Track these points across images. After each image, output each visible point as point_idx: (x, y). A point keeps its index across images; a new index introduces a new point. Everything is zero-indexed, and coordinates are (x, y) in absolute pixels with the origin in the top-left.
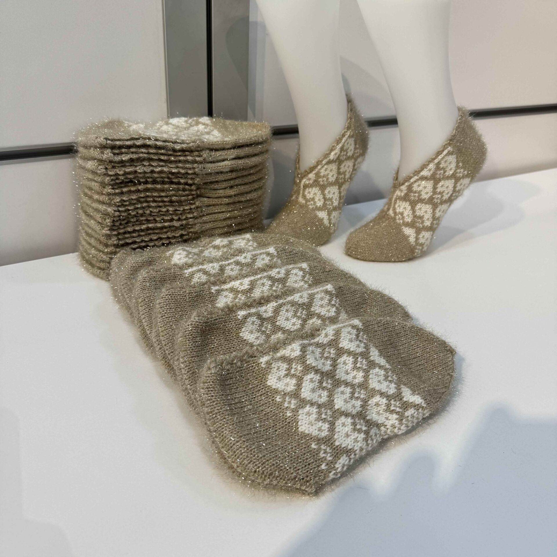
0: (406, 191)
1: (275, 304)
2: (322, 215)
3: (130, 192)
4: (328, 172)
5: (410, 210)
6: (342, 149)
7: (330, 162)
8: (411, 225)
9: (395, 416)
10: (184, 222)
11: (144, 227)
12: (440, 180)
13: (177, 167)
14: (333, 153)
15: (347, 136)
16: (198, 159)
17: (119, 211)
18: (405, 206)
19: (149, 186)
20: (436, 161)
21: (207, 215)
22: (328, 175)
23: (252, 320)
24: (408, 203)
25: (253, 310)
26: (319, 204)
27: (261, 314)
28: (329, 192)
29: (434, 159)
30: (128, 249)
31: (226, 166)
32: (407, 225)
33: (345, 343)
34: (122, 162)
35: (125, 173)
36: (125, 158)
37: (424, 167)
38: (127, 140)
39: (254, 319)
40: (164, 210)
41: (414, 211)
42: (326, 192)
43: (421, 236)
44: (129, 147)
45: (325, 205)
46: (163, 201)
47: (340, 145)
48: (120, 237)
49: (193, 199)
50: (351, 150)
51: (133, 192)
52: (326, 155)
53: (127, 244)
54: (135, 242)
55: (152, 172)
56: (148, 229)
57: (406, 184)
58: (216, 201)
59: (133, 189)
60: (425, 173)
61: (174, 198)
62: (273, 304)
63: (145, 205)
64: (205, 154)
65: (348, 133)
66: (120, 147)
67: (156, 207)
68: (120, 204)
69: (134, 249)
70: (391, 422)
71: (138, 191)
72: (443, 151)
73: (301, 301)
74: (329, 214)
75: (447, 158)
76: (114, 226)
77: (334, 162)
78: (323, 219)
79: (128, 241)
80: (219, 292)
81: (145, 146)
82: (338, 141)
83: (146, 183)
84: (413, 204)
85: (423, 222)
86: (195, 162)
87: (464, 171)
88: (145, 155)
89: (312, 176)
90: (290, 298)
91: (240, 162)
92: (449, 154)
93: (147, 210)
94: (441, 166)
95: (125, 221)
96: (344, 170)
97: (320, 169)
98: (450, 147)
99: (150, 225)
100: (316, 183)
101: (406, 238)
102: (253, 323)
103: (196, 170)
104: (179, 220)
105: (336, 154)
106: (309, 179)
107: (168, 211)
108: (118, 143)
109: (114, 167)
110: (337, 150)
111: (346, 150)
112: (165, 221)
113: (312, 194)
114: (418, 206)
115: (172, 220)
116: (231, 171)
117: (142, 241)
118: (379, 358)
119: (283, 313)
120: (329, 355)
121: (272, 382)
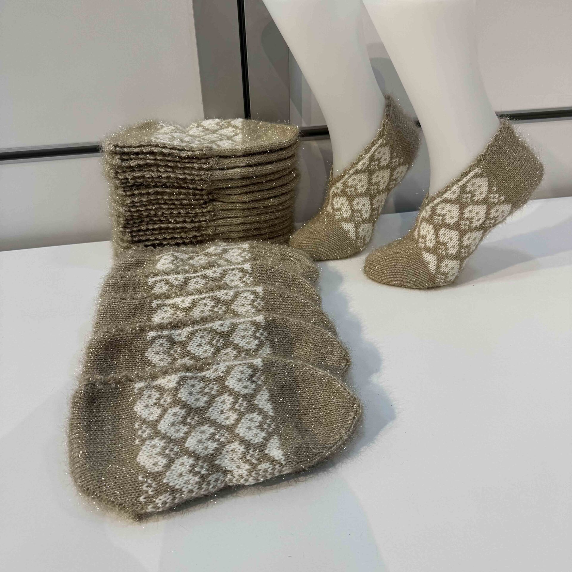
0: (430, 213)
1: (191, 329)
2: (349, 227)
3: (141, 195)
4: (356, 182)
5: (433, 234)
6: (372, 159)
7: (357, 172)
8: (433, 251)
9: (247, 466)
10: (197, 225)
11: (156, 227)
12: (467, 205)
13: (184, 173)
14: (360, 163)
15: (377, 145)
16: (204, 166)
17: (130, 211)
18: (429, 229)
19: (159, 190)
20: (461, 183)
21: (222, 219)
22: (356, 185)
23: (161, 342)
24: (431, 226)
25: (165, 332)
26: (347, 215)
27: (173, 337)
28: (358, 204)
29: (459, 181)
30: (141, 245)
31: (235, 173)
32: (428, 250)
33: (232, 383)
34: (130, 167)
35: (134, 178)
36: (133, 163)
37: (447, 189)
38: (136, 147)
39: (164, 341)
40: (175, 212)
41: (437, 237)
42: (355, 203)
43: (443, 264)
44: (137, 154)
45: (352, 216)
46: (174, 204)
47: (369, 155)
48: (134, 234)
49: (205, 203)
50: (385, 160)
51: (144, 194)
52: (354, 165)
53: (141, 241)
54: (148, 240)
55: (160, 177)
56: (160, 229)
57: (431, 205)
58: (230, 206)
59: (144, 192)
60: (448, 195)
61: (185, 202)
62: (189, 329)
63: (157, 206)
64: (212, 162)
65: (380, 142)
66: (129, 154)
67: (168, 209)
68: (131, 205)
69: (146, 246)
70: (240, 472)
71: (148, 194)
72: (469, 172)
73: (220, 329)
74: (357, 227)
75: (474, 181)
76: (128, 224)
77: (362, 172)
78: (348, 231)
79: (142, 238)
80: (159, 307)
81: (151, 153)
82: (367, 150)
83: (156, 186)
84: (437, 229)
85: (447, 249)
86: (201, 169)
87: (499, 196)
88: (152, 162)
89: (339, 185)
90: (209, 325)
91: (251, 169)
92: (476, 176)
93: (159, 211)
94: (468, 189)
95: (139, 220)
96: (377, 181)
97: (347, 179)
98: (477, 169)
99: (163, 226)
100: (344, 193)
101: (425, 265)
102: (161, 345)
103: (203, 177)
104: (192, 222)
105: (364, 164)
106: (338, 188)
107: (180, 213)
108: (126, 150)
109: (124, 172)
110: (366, 160)
111: (379, 160)
112: (178, 223)
113: (339, 204)
114: (442, 231)
115: (185, 222)
116: (243, 178)
117: (156, 239)
118: (266, 403)
119: (197, 339)
120: (209, 391)
121: (139, 408)
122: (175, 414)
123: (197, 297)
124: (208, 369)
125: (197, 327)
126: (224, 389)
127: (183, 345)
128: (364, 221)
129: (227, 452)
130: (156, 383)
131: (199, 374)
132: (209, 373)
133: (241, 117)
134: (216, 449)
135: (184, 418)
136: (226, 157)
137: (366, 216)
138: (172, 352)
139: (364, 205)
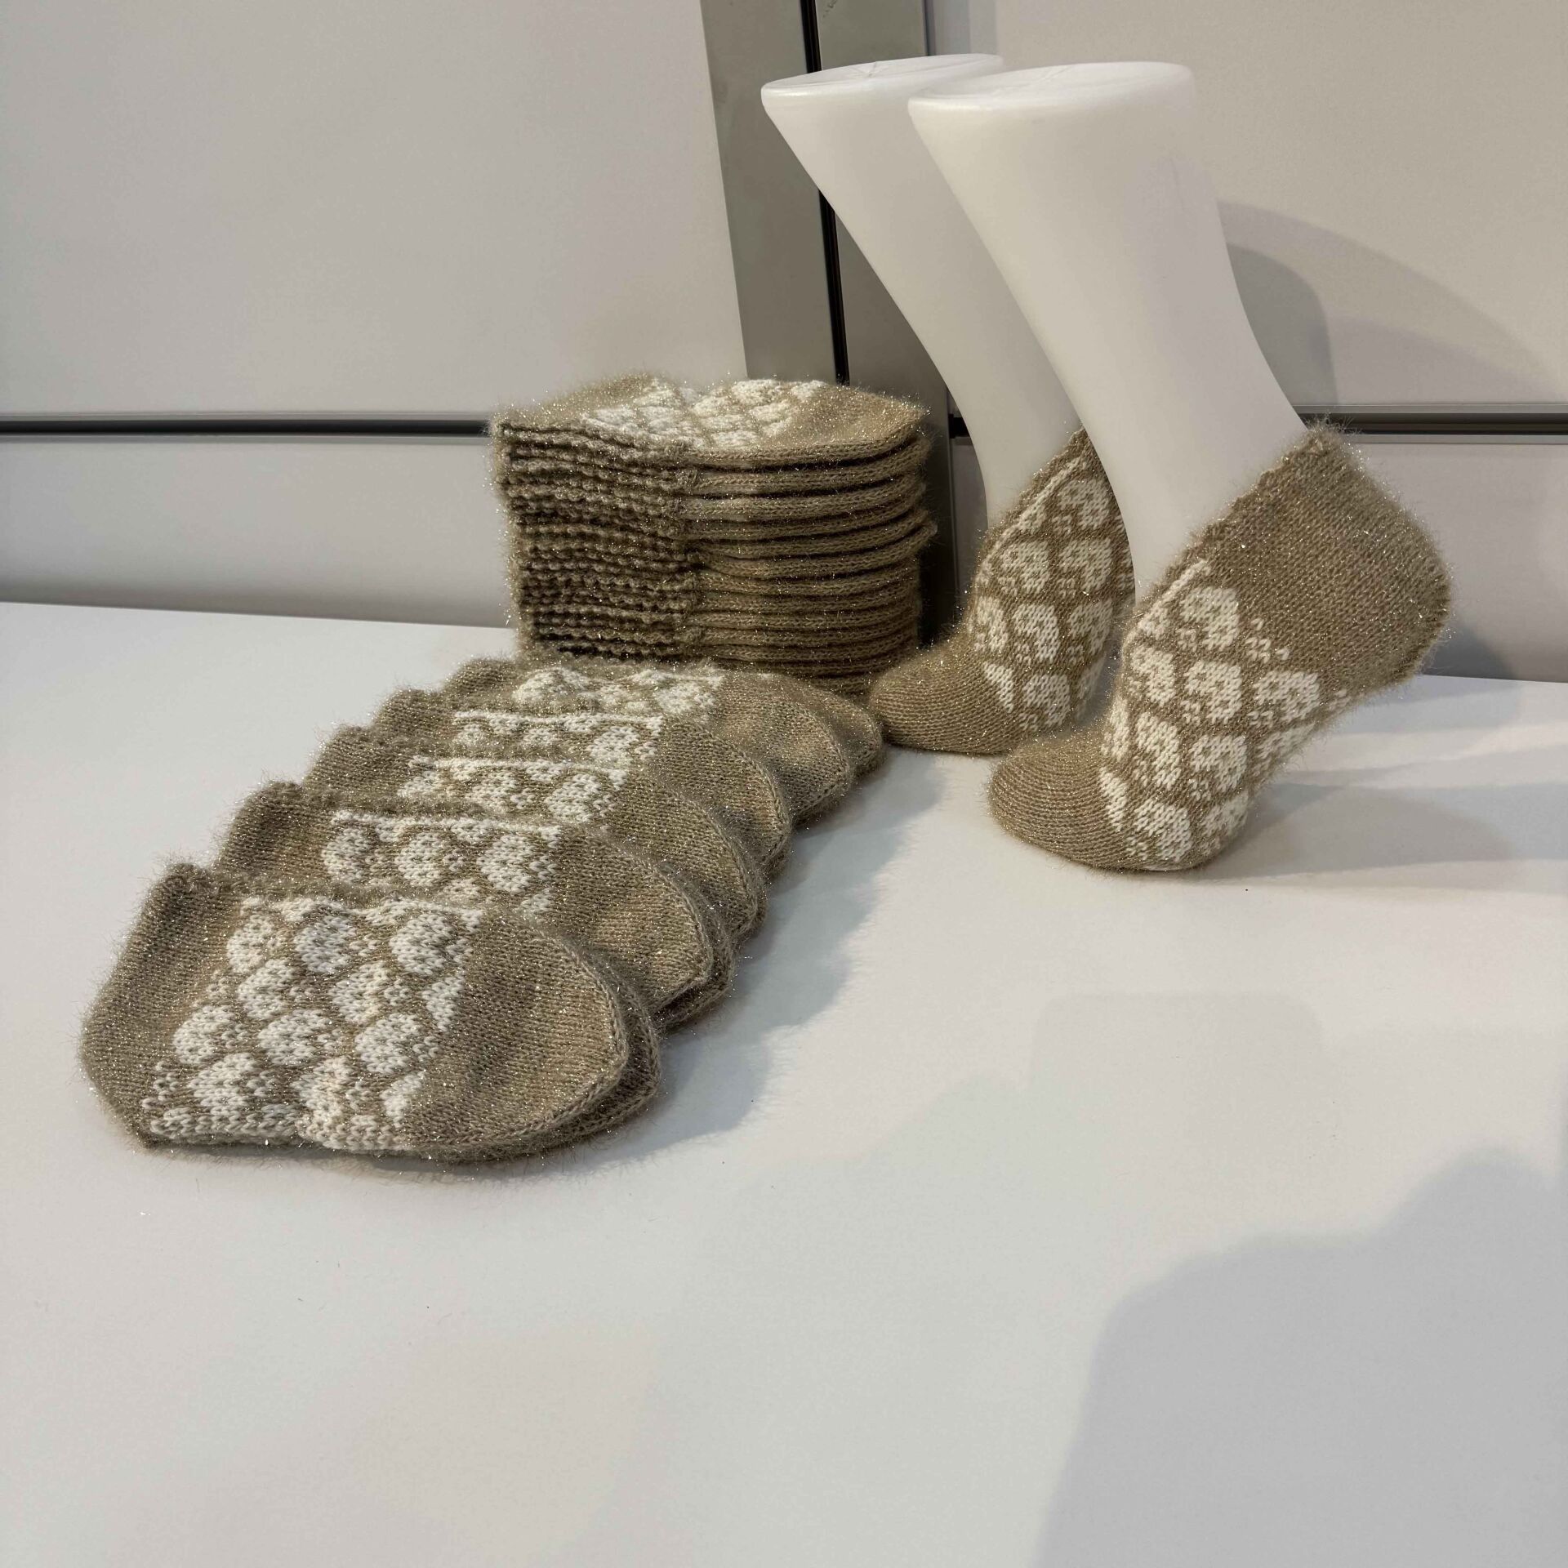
1: (414, 823)
2: (999, 676)
3: (553, 536)
4: (1019, 562)
5: (1127, 725)
6: (1051, 505)
7: (1018, 538)
8: (1122, 769)
9: (338, 1111)
10: (662, 618)
11: (583, 610)
12: (1191, 657)
13: (629, 498)
15: (1064, 473)
16: (666, 487)
17: (529, 569)
19: (586, 529)
20: (1169, 596)
21: (717, 611)
22: (1020, 571)
23: (353, 835)
24: (1125, 703)
25: (367, 818)
26: (998, 644)
27: (377, 830)
28: (1025, 619)
29: (1165, 589)
30: (553, 645)
31: (731, 509)
32: (1112, 764)
34: (525, 474)
35: (537, 499)
36: (533, 466)
37: (1146, 607)
38: (541, 432)
39: (356, 834)
40: (619, 582)
41: (1133, 732)
42: (1017, 616)
44: (541, 446)
45: (1010, 649)
46: (615, 565)
47: (1041, 497)
48: (541, 620)
49: (681, 570)
50: (1093, 513)
51: (557, 535)
52: (1011, 518)
53: (554, 637)
54: (569, 637)
55: (582, 501)
56: (591, 616)
58: (734, 586)
59: (556, 530)
60: (1145, 625)
61: (638, 563)
62: (410, 821)
63: (583, 565)
64: (682, 479)
65: (1071, 465)
66: (526, 444)
67: (608, 574)
68: (533, 555)
69: (563, 650)
71: (566, 535)
72: (1183, 568)
74: (1019, 680)
75: (1198, 593)
76: (530, 595)
77: (1032, 539)
78: (996, 686)
79: (558, 632)
80: (421, 769)
81: (566, 447)
83: (580, 521)
84: (1133, 711)
86: (658, 491)
87: (1274, 647)
88: (568, 466)
89: (986, 565)
90: (446, 823)
91: (766, 503)
92: (1200, 581)
93: (589, 577)
94: (1186, 615)
95: (553, 592)
96: (1076, 566)
97: (1000, 552)
98: (1202, 561)
99: (596, 610)
100: (994, 588)
102: (351, 841)
103: (663, 510)
104: (655, 609)
105: (1033, 518)
106: (985, 573)
107: (627, 586)
108: (522, 436)
109: (520, 483)
110: (1037, 509)
111: (1074, 512)
112: (627, 607)
113: (986, 614)
114: (1143, 720)
115: (640, 608)
116: (754, 522)
117: (584, 638)
118: (444, 1002)
119: (416, 846)
120: (357, 948)
121: (234, 946)
122: (273, 973)
123: (489, 763)
124: (376, 905)
125: (426, 821)
126: (384, 953)
127: (391, 851)
128: (1040, 667)
129: (323, 1072)
130: (276, 906)
131: (356, 911)
132: (373, 914)
133: (819, 378)
134: (307, 1062)
135: (288, 984)
136: (719, 470)
137: (1047, 653)
138: (368, 861)
139: (1040, 624)
